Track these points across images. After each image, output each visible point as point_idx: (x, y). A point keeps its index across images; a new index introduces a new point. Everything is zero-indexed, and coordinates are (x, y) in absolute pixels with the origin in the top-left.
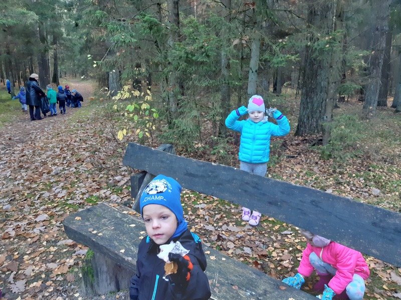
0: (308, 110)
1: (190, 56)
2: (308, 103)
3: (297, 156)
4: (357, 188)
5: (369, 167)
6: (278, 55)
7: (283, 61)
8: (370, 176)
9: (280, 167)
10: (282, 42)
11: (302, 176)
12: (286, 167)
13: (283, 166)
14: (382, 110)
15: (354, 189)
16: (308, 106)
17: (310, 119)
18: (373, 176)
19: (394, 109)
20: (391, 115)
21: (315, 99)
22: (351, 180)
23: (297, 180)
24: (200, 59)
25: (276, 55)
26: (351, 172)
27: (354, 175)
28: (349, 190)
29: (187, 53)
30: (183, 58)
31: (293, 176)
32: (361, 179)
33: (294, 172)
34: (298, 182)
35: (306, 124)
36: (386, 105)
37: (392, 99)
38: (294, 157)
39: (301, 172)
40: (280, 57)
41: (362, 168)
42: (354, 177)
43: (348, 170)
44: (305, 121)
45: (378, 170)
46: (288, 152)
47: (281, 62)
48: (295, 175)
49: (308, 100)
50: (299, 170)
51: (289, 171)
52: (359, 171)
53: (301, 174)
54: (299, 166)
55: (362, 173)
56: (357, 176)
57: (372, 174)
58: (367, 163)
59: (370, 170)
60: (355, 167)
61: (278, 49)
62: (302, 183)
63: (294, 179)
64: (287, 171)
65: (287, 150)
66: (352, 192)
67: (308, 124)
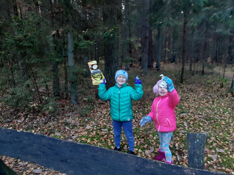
0: (109, 74)
1: (18, 42)
2: (108, 70)
3: (105, 103)
4: (139, 119)
5: (145, 105)
6: (82, 41)
7: (85, 44)
8: (145, 111)
9: (94, 112)
10: (84, 33)
11: (107, 117)
12: (97, 111)
13: (95, 111)
14: (151, 70)
15: (137, 120)
16: (109, 72)
17: (111, 79)
18: (147, 110)
19: (157, 69)
20: (155, 72)
21: (112, 67)
22: (135, 114)
23: (104, 119)
24: (26, 44)
25: (81, 41)
26: (135, 109)
27: (137, 111)
28: (134, 122)
29: (16, 40)
30: (14, 44)
31: (101, 117)
32: (141, 113)
33: (102, 114)
34: (104, 121)
35: (109, 82)
36: (152, 67)
37: (156, 63)
38: (103, 103)
39: (106, 114)
40: (84, 42)
41: (141, 106)
42: (137, 112)
43: (133, 108)
44: (108, 80)
45: (149, 106)
46: (100, 101)
47: (85, 45)
48: (102, 116)
49: (109, 68)
50: (105, 112)
51: (99, 114)
52: (139, 108)
53: (107, 115)
54: (105, 110)
55: (141, 109)
56: (138, 112)
57: (146, 109)
58: (144, 102)
59: (145, 107)
60: (137, 106)
61: (82, 37)
62: (107, 122)
63: (102, 120)
64: (98, 115)
65: (99, 100)
66: (136, 123)
67: (110, 82)
